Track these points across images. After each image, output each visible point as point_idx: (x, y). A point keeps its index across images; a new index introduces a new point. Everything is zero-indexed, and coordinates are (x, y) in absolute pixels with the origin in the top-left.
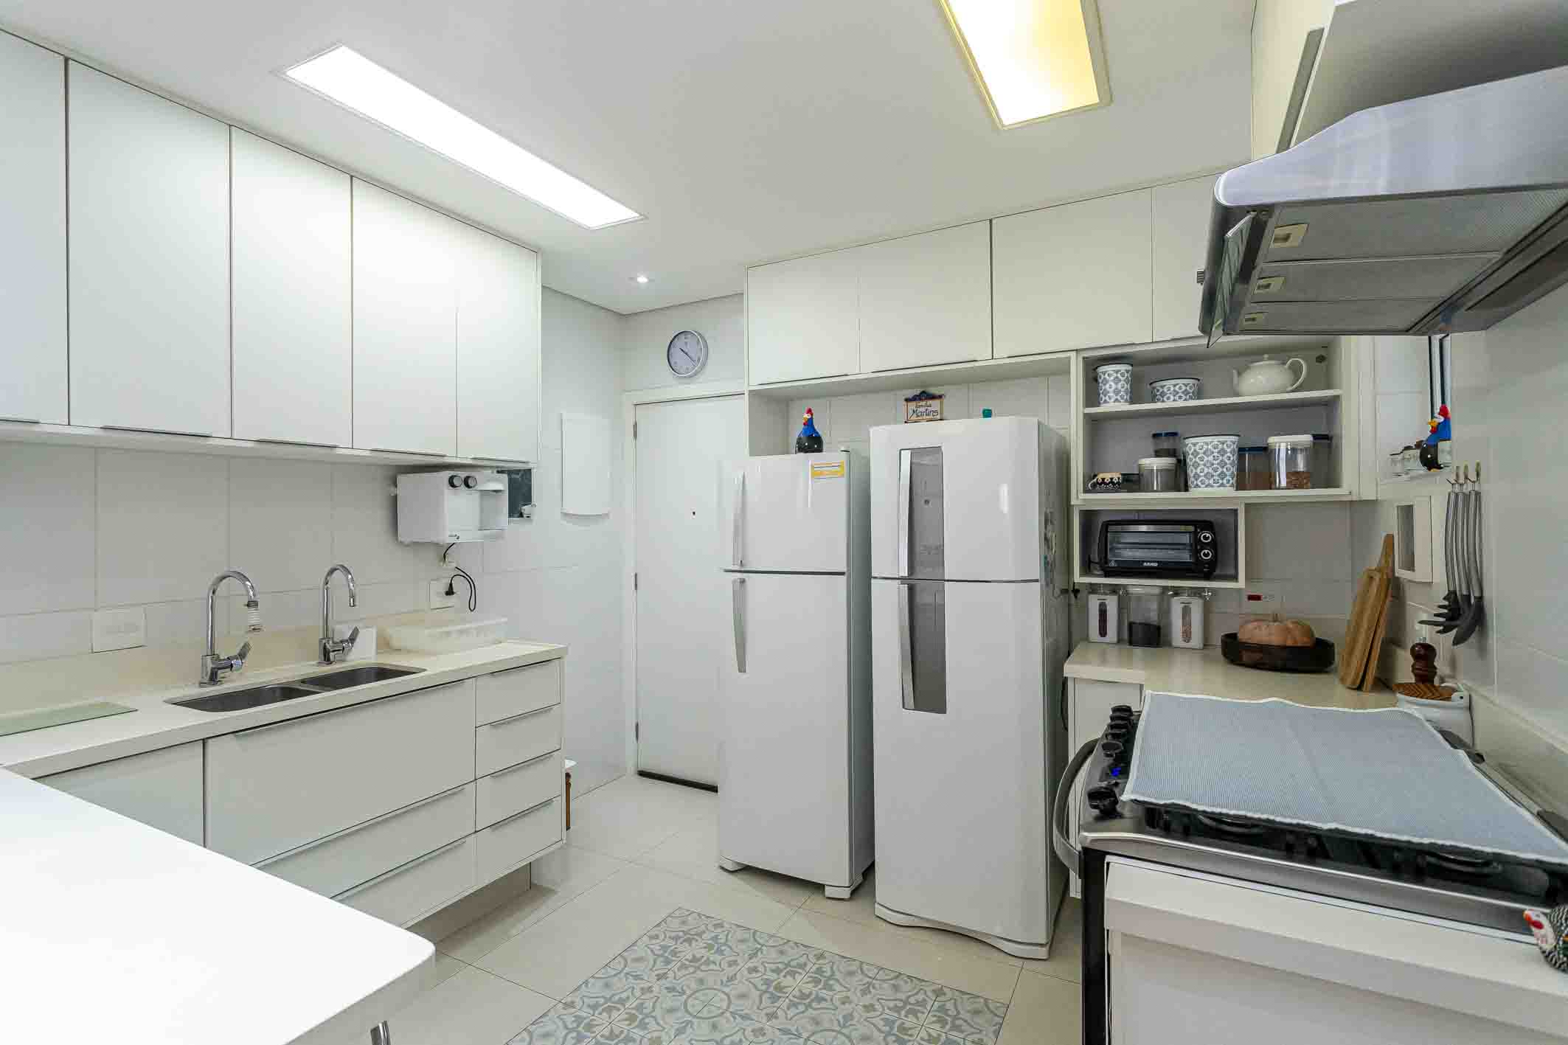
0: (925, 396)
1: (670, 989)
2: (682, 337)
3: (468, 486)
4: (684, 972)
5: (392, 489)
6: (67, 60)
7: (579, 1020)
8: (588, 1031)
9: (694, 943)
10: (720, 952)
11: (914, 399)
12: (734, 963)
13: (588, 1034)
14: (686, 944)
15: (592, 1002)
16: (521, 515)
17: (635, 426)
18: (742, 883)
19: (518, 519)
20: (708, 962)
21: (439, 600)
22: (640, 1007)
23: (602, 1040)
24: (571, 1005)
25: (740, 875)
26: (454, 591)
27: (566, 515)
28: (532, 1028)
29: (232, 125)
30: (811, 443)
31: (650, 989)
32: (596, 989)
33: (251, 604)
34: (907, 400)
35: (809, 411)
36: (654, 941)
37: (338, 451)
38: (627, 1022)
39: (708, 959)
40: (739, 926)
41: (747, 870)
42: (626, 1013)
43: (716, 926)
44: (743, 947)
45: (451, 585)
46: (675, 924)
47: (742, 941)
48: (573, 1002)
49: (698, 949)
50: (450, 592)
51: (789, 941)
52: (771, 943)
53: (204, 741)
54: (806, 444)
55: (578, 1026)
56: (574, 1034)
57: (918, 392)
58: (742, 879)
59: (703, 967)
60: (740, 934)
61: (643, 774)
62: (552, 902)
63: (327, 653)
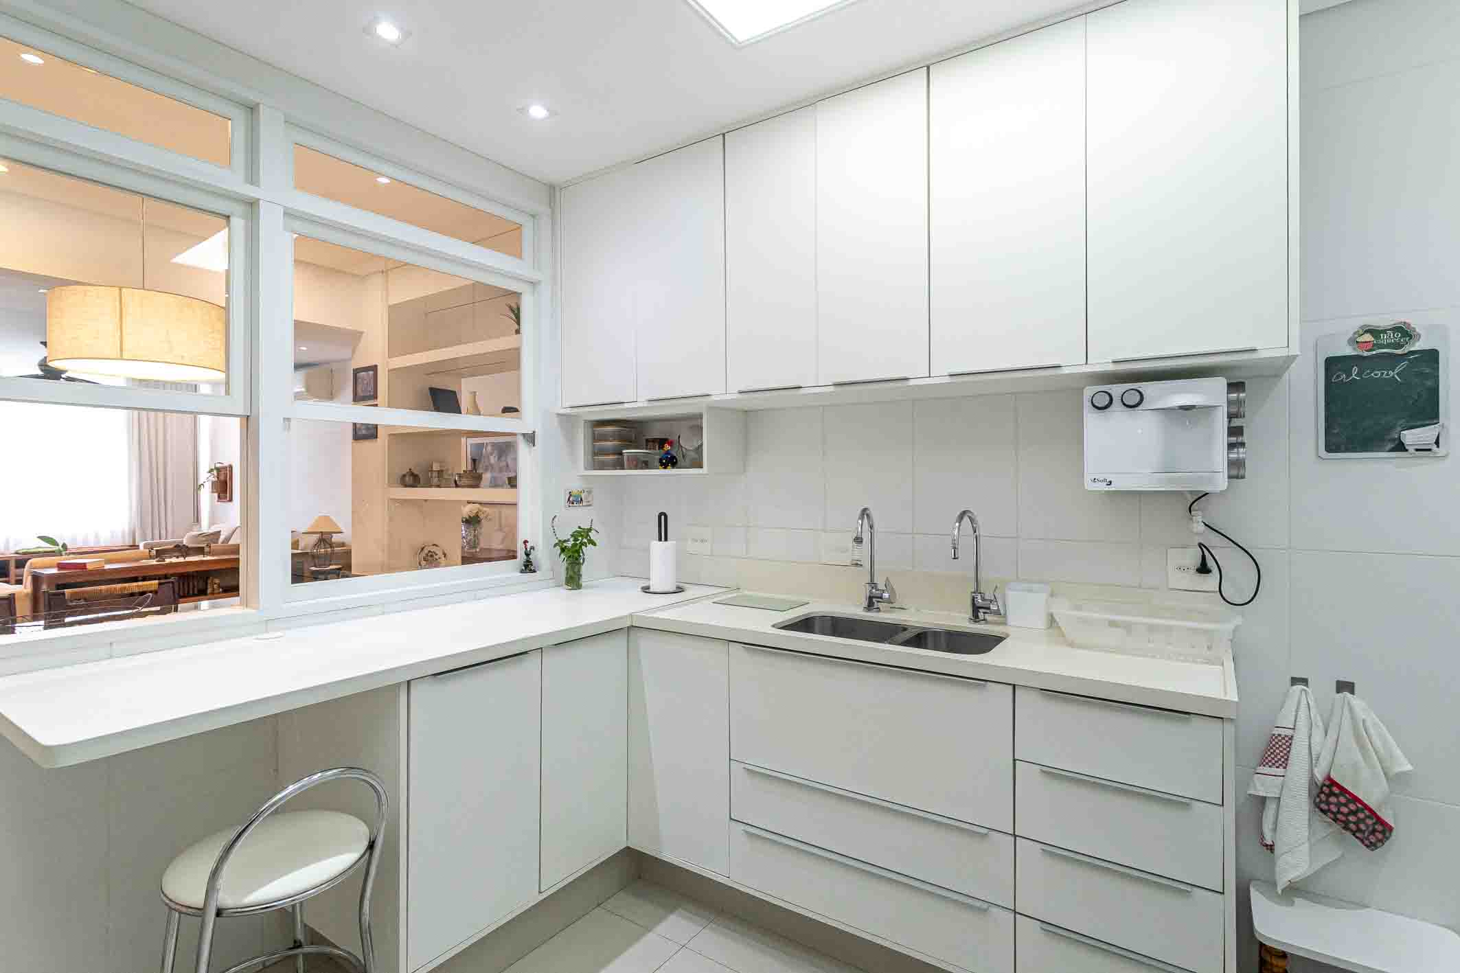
3: (1124, 404)
6: (724, 135)
16: (1400, 447)
21: (1184, 578)
45: (1203, 558)
50: (1203, 569)
53: (727, 642)
63: (976, 609)
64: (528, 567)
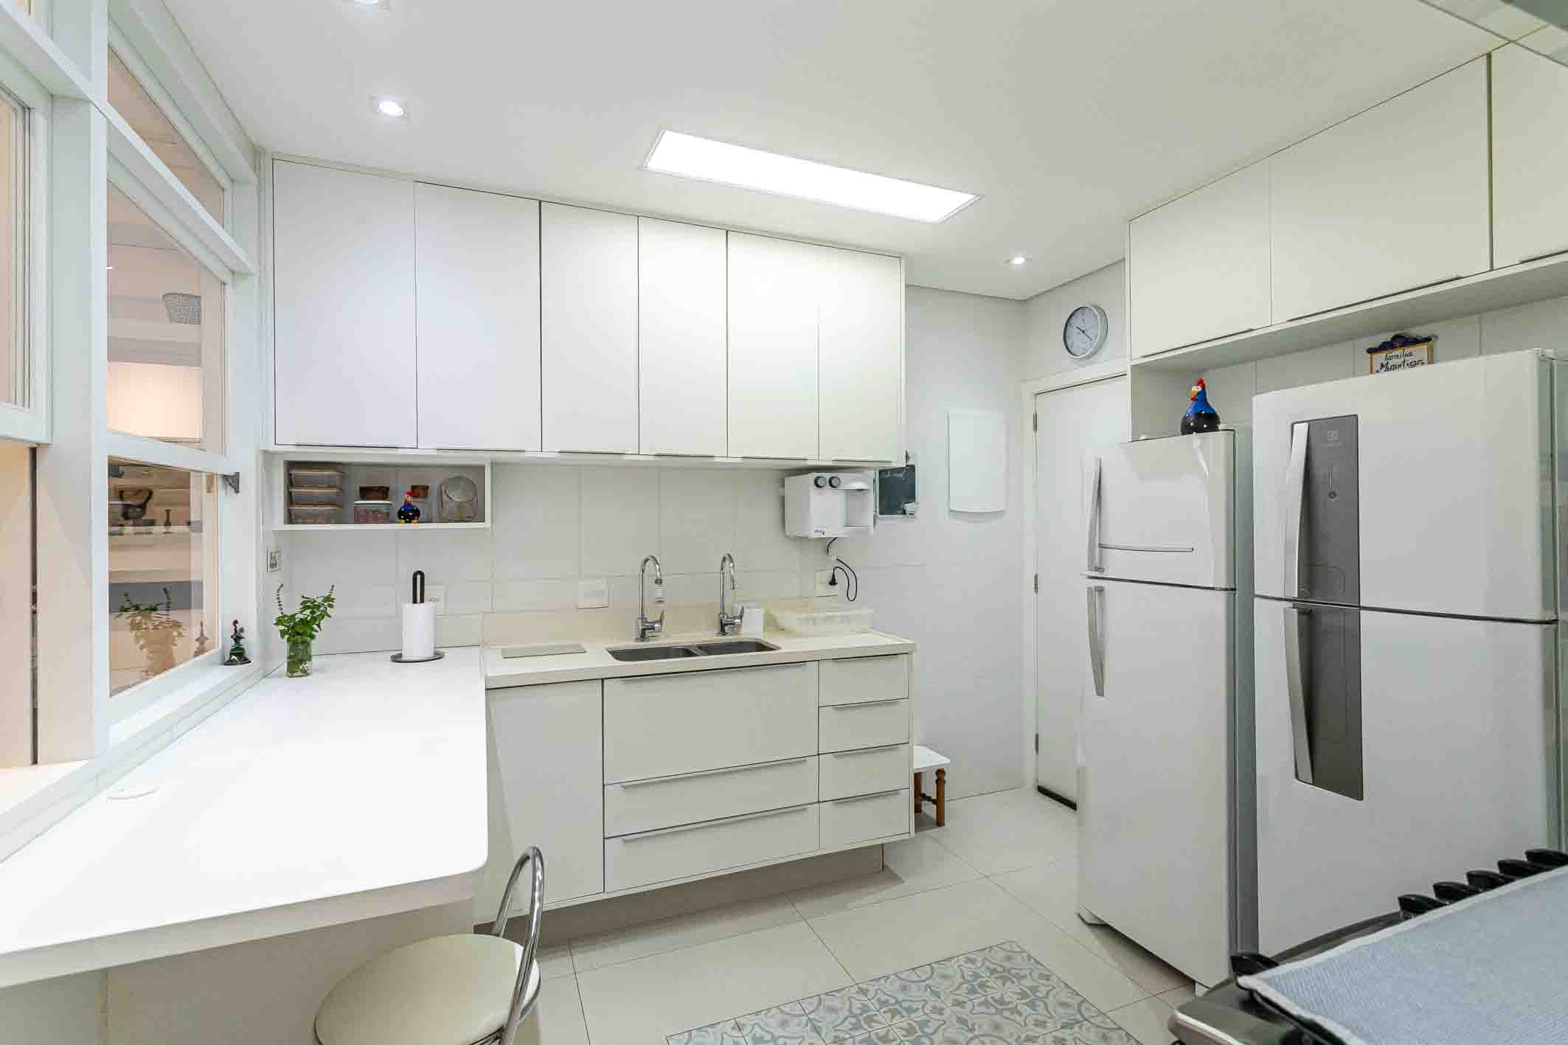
0: (1402, 341)
1: (962, 1021)
2: (1079, 313)
3: (832, 485)
4: (983, 1009)
5: (781, 490)
6: (540, 202)
7: (865, 1009)
8: (866, 1022)
9: (1008, 984)
10: (1032, 1005)
11: (1384, 347)
12: (1041, 1024)
13: (866, 1026)
14: (999, 982)
15: (884, 998)
16: (904, 513)
17: (1035, 417)
18: (1097, 943)
19: (902, 516)
20: (1014, 1010)
21: (823, 589)
22: (923, 1024)
23: (874, 1037)
24: (863, 992)
25: (1097, 931)
26: (837, 581)
27: (951, 511)
28: (823, 997)
29: (638, 215)
30: (1204, 420)
31: (940, 1011)
32: (892, 987)
33: (659, 582)
34: (1371, 351)
35: (1201, 383)
36: (969, 965)
37: (717, 460)
38: (904, 1033)
39: (1016, 1006)
40: (1066, 985)
41: (1103, 927)
42: (908, 1024)
43: (1041, 976)
44: (1061, 1011)
45: (834, 576)
46: (1000, 955)
47: (1064, 1005)
48: (868, 990)
49: (1009, 992)
50: (833, 582)
51: (1120, 1028)
52: (1098, 1020)
53: (603, 680)
54: (1192, 424)
55: (861, 1014)
56: (853, 1020)
57: (1387, 337)
58: (1098, 937)
59: (1007, 1014)
60: (1064, 997)
61: (1043, 791)
62: (895, 889)
63: (722, 626)
64: (238, 655)
